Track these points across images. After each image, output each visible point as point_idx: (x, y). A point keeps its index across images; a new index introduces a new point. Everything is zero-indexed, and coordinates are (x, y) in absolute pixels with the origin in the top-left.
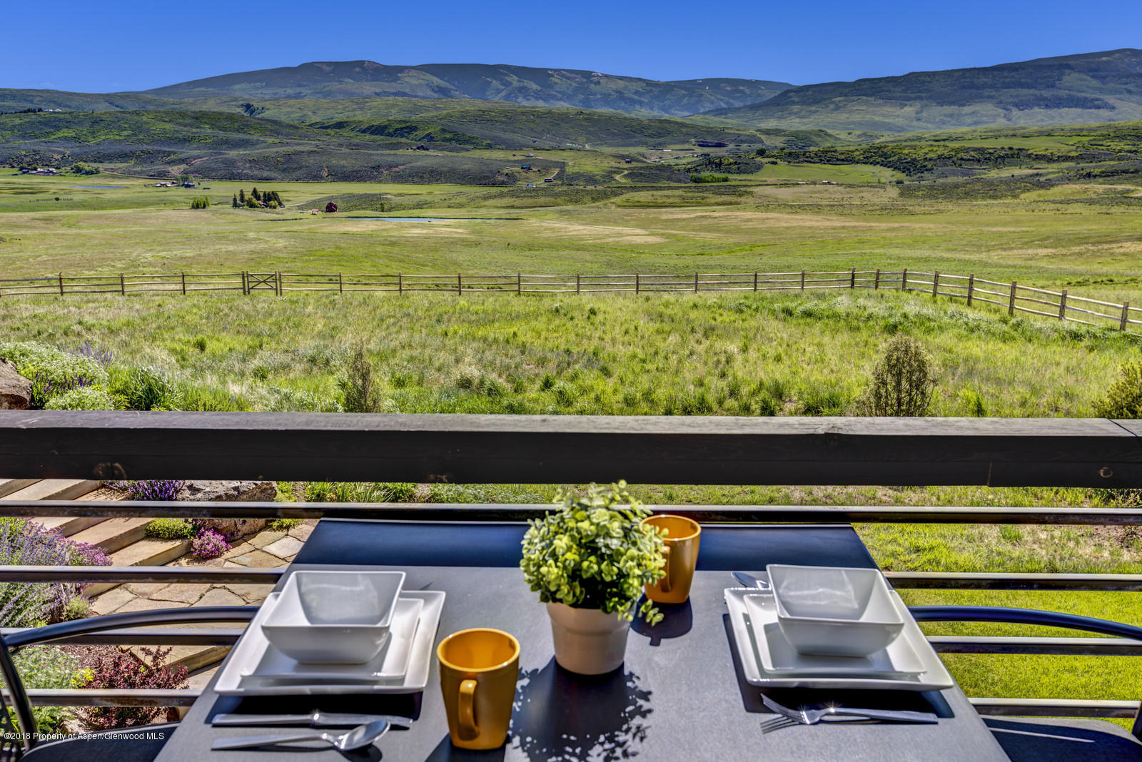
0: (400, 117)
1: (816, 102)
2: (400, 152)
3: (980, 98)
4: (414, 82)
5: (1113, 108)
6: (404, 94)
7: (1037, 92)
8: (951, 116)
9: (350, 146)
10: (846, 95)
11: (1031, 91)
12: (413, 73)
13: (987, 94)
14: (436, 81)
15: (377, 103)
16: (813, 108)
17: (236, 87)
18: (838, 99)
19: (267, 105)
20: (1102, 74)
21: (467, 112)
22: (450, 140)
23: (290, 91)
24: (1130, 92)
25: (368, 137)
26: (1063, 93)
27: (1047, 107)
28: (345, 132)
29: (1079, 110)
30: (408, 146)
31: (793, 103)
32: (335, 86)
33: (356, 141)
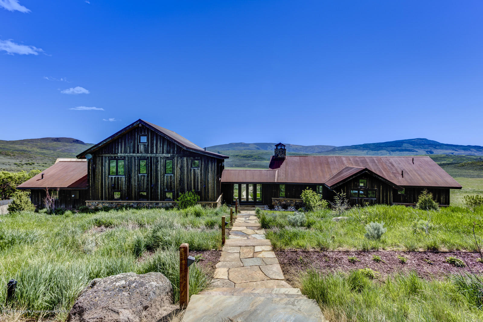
0: (249, 154)
1: (342, 150)
2: (250, 161)
3: (382, 149)
4: (252, 146)
5: (417, 152)
6: (250, 149)
7: (397, 148)
8: (375, 153)
9: (239, 160)
10: (349, 149)
11: (395, 148)
12: (252, 145)
13: (384, 148)
14: (257, 146)
15: (245, 151)
16: (341, 152)
17: (216, 148)
18: (347, 150)
19: (222, 152)
20: (413, 144)
21: (263, 153)
22: (260, 159)
23: (227, 149)
24: (421, 148)
25: (243, 158)
26: (404, 148)
27: (400, 151)
28: (238, 157)
29: (408, 152)
30: (251, 160)
31: (337, 150)
32: (236, 148)
33: (240, 159)
